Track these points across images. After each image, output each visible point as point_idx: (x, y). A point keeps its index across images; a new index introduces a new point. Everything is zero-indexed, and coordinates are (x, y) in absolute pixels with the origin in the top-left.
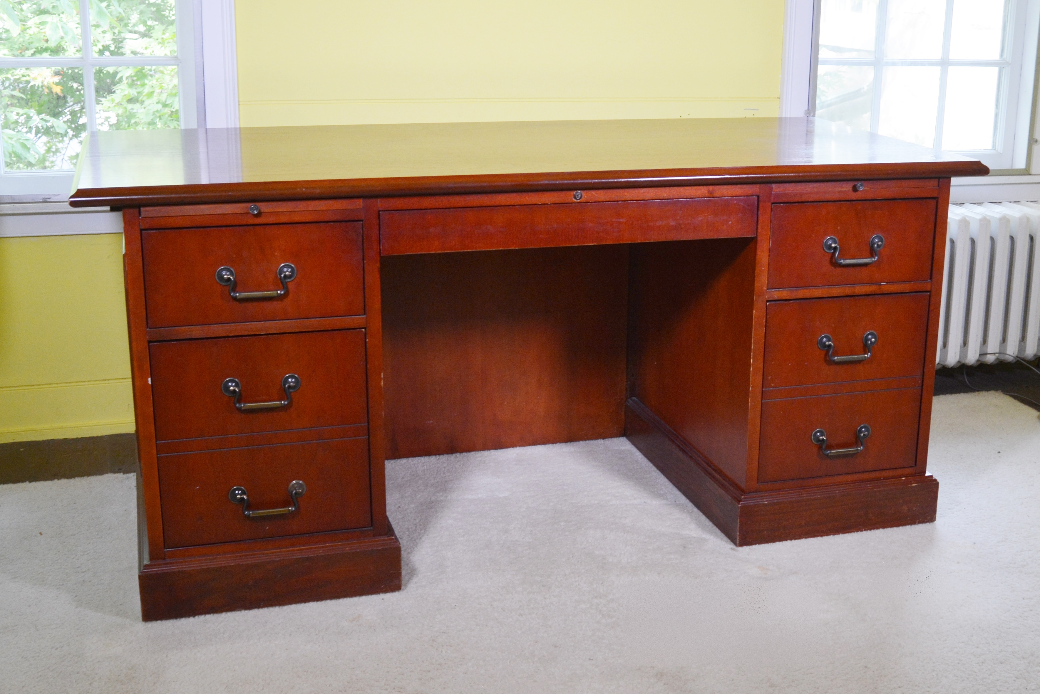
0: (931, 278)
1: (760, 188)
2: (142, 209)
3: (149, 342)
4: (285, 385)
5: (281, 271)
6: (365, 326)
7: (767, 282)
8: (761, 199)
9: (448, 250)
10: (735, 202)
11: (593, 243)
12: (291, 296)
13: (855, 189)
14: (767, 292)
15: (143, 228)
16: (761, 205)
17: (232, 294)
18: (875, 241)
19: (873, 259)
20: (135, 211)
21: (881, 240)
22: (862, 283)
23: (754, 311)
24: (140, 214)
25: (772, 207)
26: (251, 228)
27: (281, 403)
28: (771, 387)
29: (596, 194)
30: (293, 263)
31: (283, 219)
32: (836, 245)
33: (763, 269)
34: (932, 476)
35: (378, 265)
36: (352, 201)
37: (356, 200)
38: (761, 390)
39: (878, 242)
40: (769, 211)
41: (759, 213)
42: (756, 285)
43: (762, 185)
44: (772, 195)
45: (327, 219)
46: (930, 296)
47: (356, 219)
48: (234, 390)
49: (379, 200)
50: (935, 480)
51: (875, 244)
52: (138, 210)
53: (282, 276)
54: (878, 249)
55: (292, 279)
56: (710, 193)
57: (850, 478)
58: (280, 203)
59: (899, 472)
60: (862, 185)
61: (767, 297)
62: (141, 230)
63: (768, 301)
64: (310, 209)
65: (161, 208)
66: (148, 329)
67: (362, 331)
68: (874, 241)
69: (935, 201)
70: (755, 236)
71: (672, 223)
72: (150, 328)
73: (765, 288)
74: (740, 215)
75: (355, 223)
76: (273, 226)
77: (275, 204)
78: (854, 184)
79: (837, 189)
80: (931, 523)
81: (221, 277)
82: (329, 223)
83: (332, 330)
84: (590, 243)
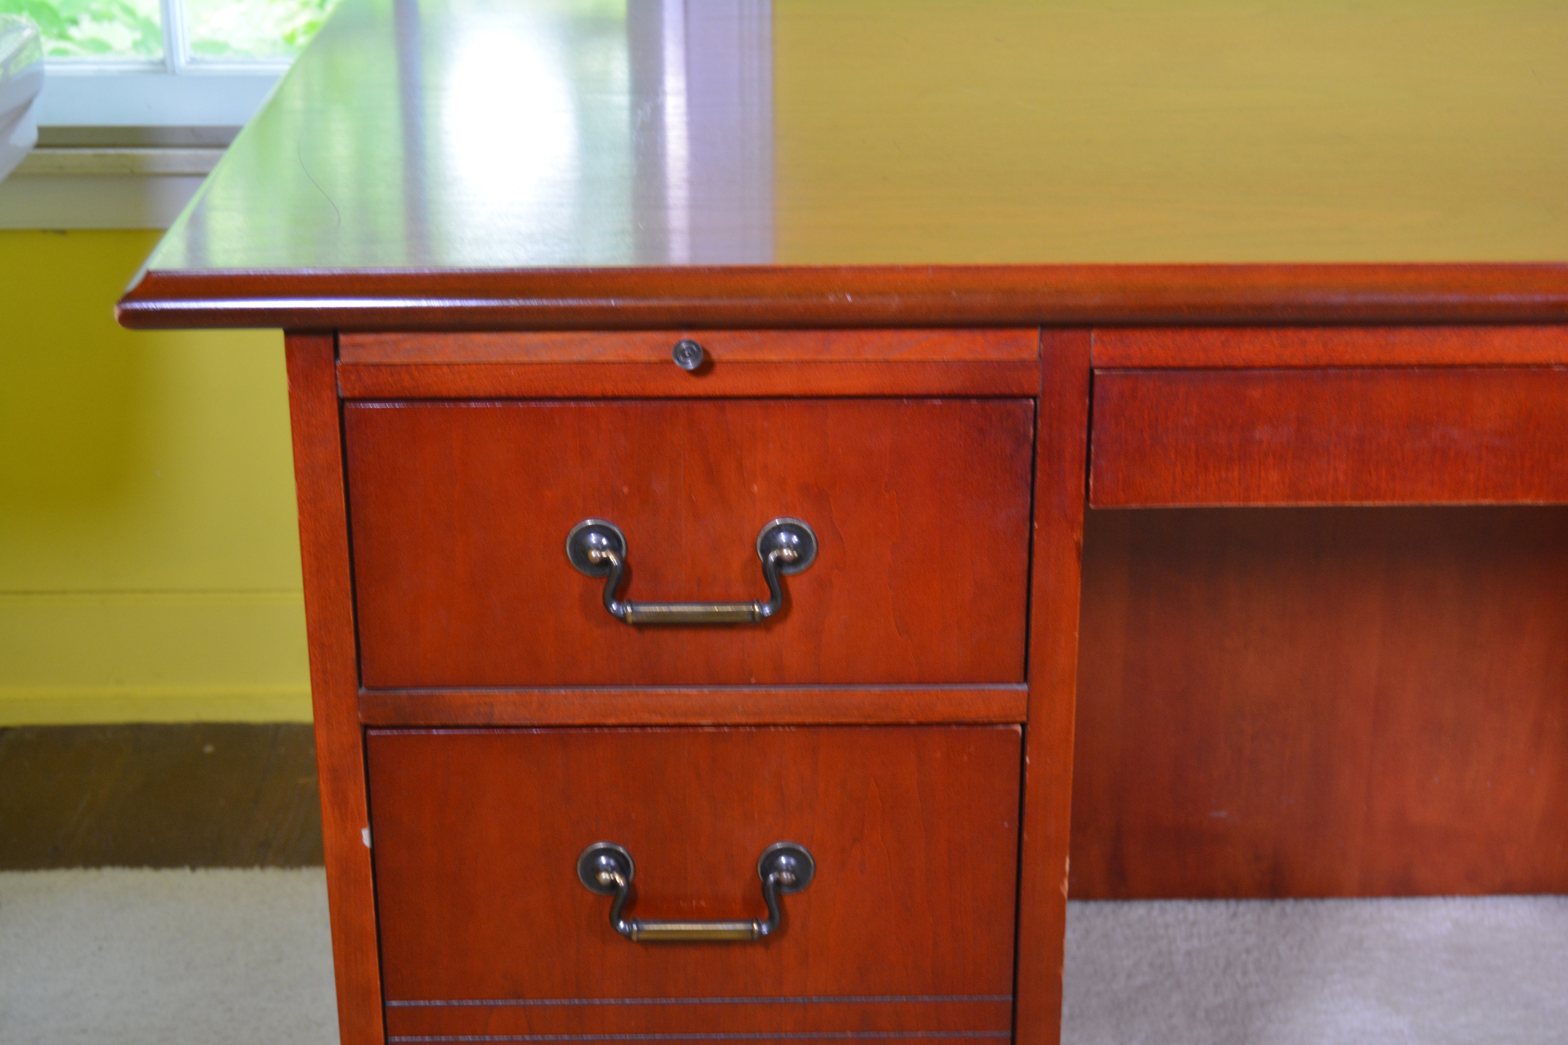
2: (343, 339)
3: (366, 727)
4: (765, 876)
5: (770, 544)
6: (1024, 719)
9: (1311, 498)
12: (796, 617)
15: (348, 394)
17: (614, 606)
20: (324, 344)
24: (337, 355)
26: (680, 405)
27: (752, 931)
30: (806, 520)
31: (783, 384)
35: (1078, 536)
36: (1004, 335)
37: (1019, 333)
45: (920, 388)
47: (1015, 391)
48: (614, 883)
49: (1093, 335)
52: (330, 340)
53: (772, 557)
55: (803, 567)
58: (773, 334)
62: (342, 402)
64: (869, 356)
65: (400, 336)
66: (362, 691)
67: (1016, 732)
72: (369, 688)
75: (1010, 404)
76: (748, 403)
77: (756, 336)
81: (581, 550)
82: (929, 402)
83: (920, 724)
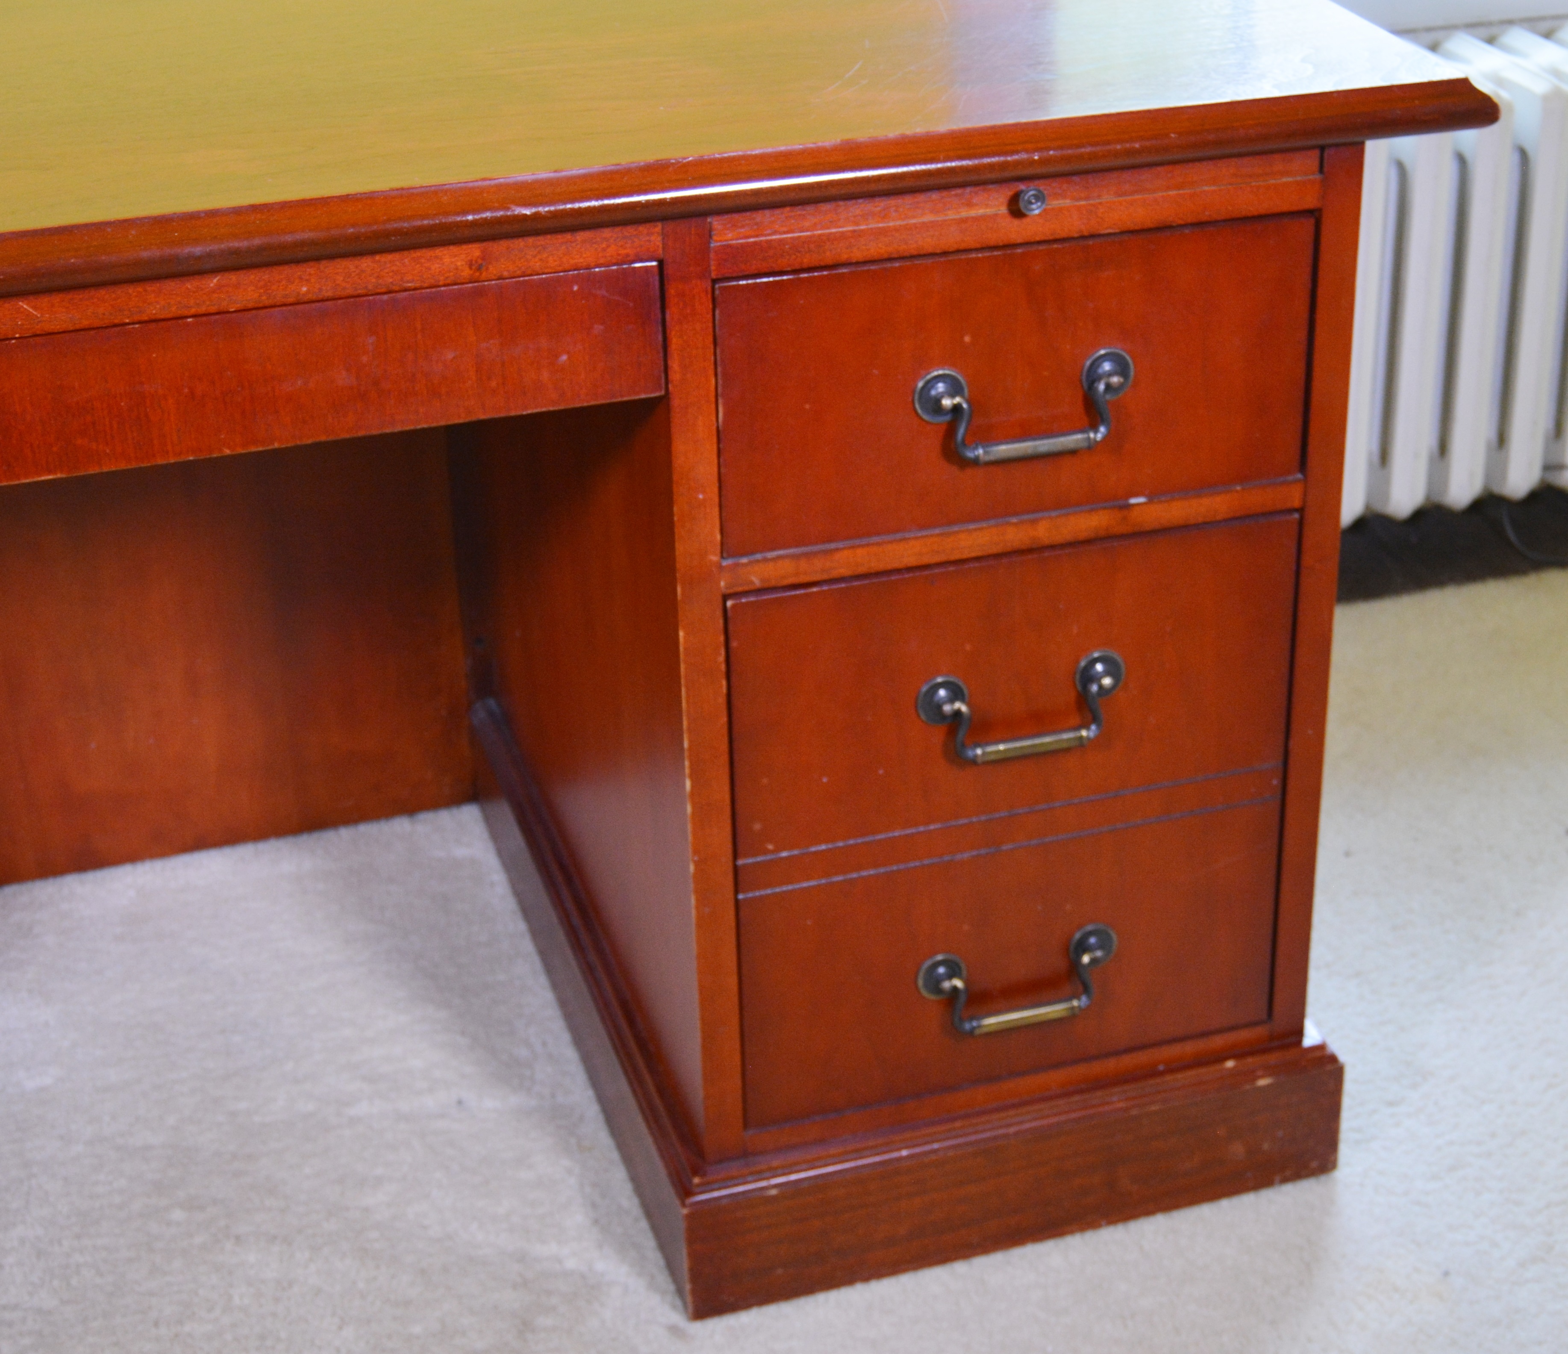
0: (1303, 465)
1: (665, 235)
7: (718, 537)
8: (669, 270)
10: (576, 288)
11: (50, 472)
13: (1016, 210)
14: (721, 568)
16: (671, 291)
18: (1100, 371)
19: (1092, 435)
21: (1122, 369)
22: (1062, 504)
23: (681, 634)
25: (717, 292)
28: (766, 852)
29: (35, 308)
32: (958, 400)
33: (701, 496)
34: (1321, 1047)
38: (731, 864)
39: (1110, 374)
40: (703, 305)
41: (668, 317)
42: (680, 548)
43: (670, 226)
44: (712, 255)
46: (1301, 523)
50: (1333, 1059)
51: (1099, 378)
54: (1108, 397)
56: (476, 266)
57: (1055, 1078)
59: (1218, 1042)
60: (1040, 197)
61: (722, 584)
63: (725, 598)
68: (1095, 372)
69: (1312, 221)
70: (663, 393)
71: (343, 378)
73: (714, 558)
74: (598, 328)
78: (1010, 193)
79: (951, 215)
80: (1323, 1178)
84: (40, 476)
